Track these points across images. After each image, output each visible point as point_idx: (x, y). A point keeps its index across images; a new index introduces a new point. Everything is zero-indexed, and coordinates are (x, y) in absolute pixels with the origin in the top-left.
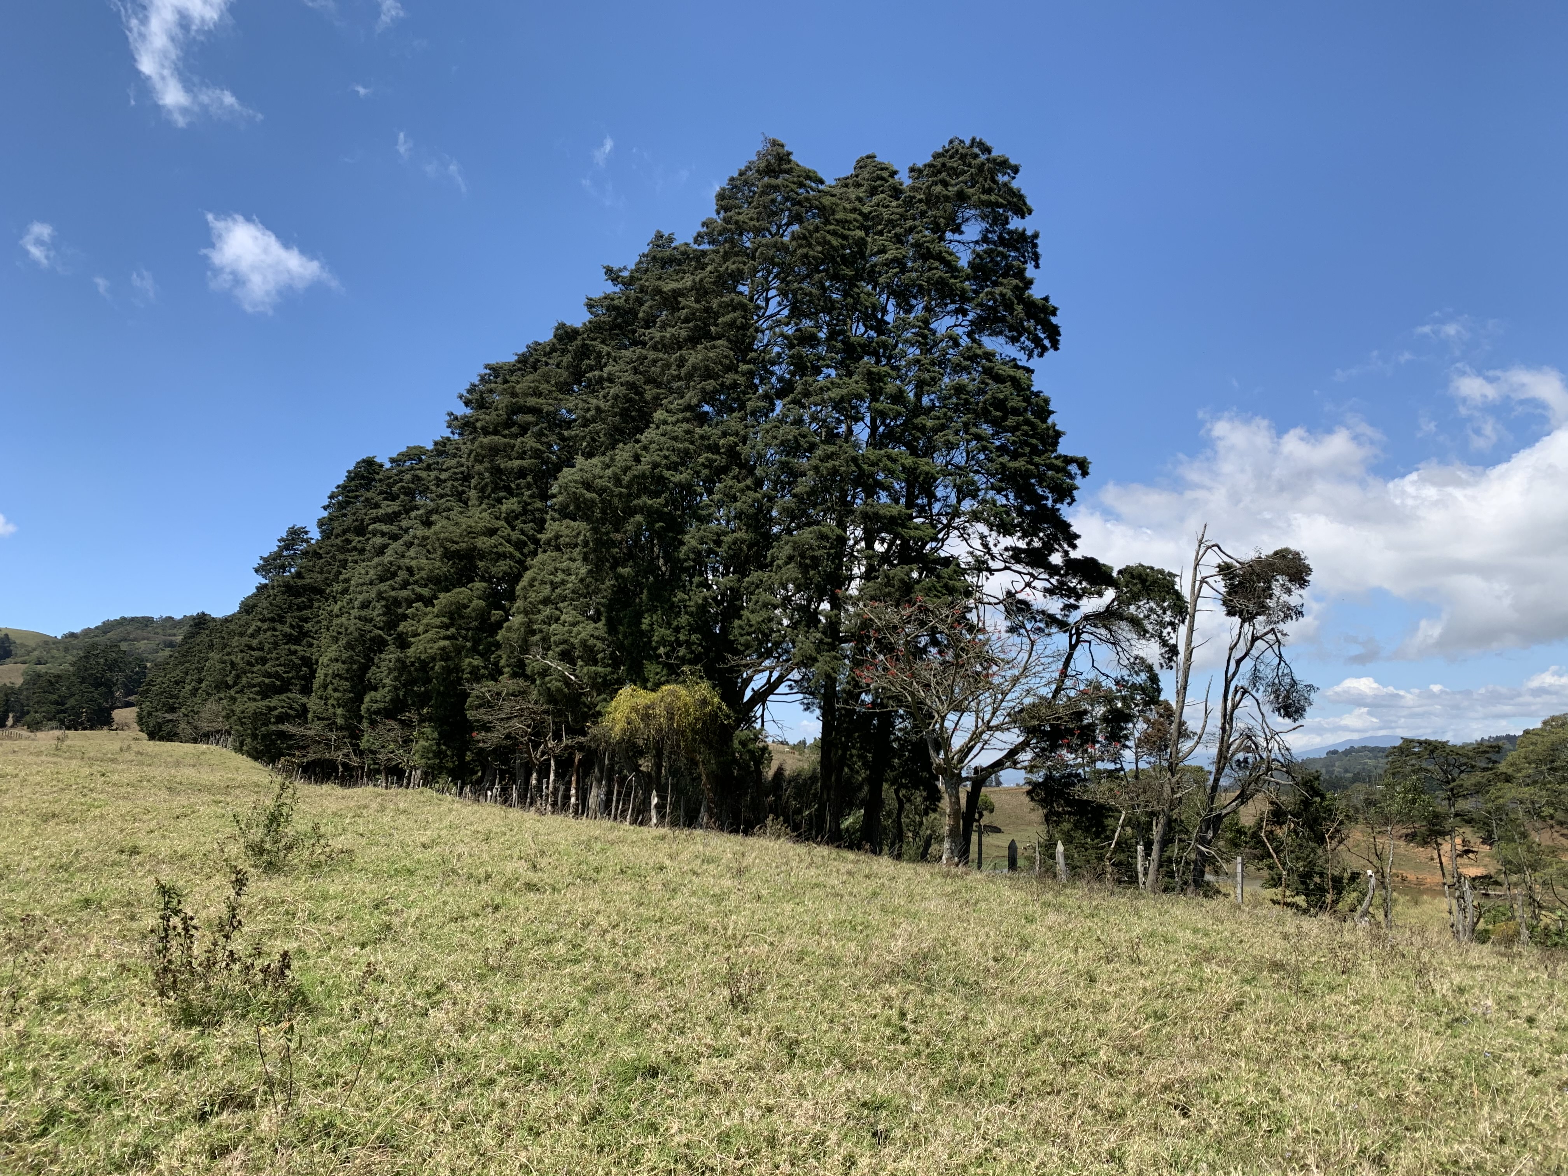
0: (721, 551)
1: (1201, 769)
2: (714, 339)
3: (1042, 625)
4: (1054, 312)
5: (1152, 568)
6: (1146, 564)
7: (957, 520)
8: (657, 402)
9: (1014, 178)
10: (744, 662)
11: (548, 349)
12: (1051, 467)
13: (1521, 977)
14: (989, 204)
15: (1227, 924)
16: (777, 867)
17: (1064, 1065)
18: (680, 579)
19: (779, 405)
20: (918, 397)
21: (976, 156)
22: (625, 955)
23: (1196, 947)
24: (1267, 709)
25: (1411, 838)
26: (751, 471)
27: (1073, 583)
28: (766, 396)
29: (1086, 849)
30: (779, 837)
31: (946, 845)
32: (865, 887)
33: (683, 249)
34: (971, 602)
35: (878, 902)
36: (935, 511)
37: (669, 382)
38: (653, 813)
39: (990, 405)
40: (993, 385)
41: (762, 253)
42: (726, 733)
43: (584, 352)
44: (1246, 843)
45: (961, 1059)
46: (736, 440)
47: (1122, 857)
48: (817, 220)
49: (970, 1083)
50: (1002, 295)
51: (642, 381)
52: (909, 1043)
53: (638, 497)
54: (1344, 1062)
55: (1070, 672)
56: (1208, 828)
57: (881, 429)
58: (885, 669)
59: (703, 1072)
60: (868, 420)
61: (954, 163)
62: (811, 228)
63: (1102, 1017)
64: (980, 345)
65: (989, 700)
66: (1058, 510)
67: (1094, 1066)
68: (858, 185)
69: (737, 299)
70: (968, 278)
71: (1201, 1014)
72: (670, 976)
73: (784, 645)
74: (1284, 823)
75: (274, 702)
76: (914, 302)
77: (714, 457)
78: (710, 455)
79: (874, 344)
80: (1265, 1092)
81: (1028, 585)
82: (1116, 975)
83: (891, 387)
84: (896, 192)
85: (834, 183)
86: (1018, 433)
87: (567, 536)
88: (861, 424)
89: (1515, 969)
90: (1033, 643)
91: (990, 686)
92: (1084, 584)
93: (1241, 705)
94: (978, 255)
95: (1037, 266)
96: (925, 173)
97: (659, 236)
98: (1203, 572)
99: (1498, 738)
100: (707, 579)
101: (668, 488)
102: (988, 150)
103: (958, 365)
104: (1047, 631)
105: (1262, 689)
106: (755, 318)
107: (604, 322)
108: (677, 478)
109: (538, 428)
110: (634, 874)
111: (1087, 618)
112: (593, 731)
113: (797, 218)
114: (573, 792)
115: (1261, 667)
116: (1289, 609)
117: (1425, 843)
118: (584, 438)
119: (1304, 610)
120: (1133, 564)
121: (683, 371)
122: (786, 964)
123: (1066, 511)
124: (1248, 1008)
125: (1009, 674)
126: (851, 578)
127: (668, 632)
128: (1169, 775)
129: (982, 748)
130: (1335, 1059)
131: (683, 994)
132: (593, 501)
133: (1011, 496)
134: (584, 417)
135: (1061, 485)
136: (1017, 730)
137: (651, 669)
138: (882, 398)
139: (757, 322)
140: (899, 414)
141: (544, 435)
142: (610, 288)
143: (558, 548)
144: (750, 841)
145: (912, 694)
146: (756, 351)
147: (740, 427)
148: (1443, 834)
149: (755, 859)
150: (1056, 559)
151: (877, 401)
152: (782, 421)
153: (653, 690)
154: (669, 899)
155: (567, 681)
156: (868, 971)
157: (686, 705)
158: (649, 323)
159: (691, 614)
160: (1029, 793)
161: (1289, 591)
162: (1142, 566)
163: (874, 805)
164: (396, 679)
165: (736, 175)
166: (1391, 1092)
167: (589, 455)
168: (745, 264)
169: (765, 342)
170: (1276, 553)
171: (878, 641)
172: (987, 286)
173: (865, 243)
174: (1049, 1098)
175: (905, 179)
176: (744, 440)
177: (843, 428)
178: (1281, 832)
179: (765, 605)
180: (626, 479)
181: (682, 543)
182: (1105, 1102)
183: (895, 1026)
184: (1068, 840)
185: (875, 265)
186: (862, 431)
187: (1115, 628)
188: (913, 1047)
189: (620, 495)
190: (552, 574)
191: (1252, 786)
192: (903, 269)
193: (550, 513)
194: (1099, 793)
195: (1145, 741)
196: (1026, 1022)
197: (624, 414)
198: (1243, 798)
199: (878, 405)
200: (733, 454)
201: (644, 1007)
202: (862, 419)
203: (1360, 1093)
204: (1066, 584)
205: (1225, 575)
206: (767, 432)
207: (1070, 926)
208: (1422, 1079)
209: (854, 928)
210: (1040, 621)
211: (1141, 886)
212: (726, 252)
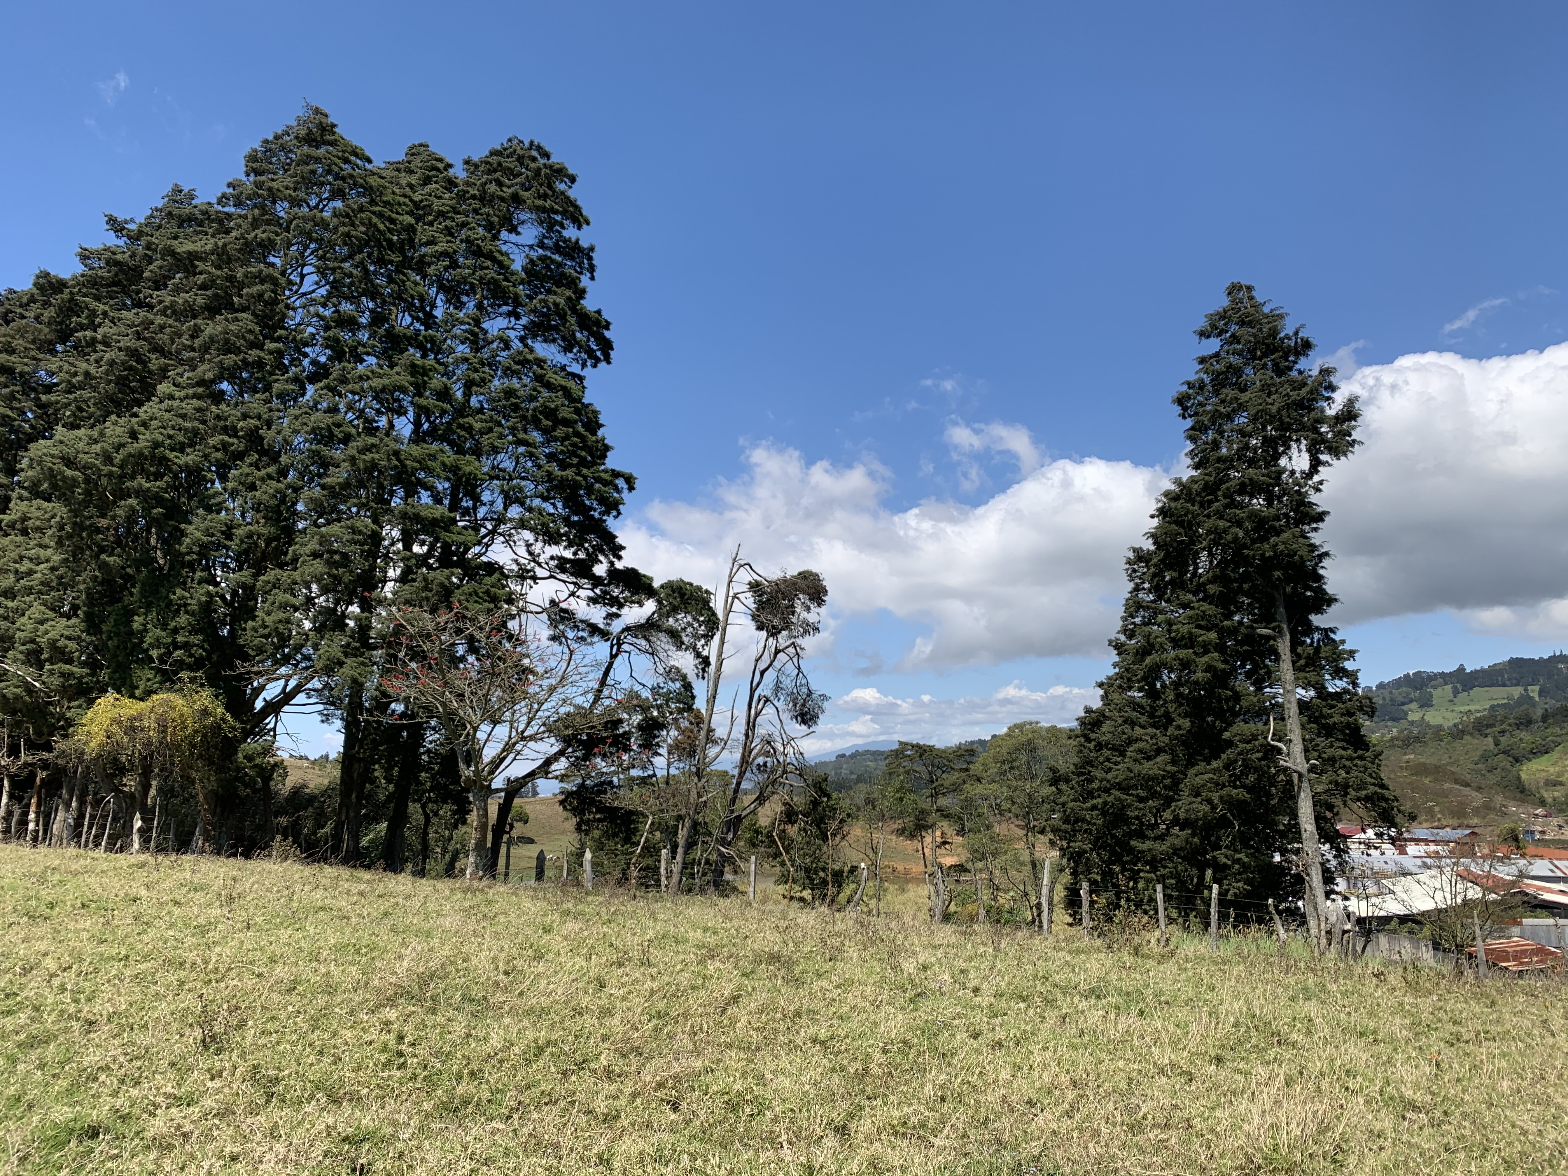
0: (234, 545)
1: (726, 772)
2: (237, 311)
3: (585, 634)
4: (607, 326)
5: (691, 584)
6: (686, 580)
7: (502, 526)
8: (163, 375)
9: (570, 187)
10: (255, 669)
11: (25, 300)
12: (599, 480)
13: (972, 953)
14: (543, 210)
15: (736, 923)
16: (278, 891)
17: (564, 1074)
18: (179, 574)
19: (310, 389)
20: (467, 395)
21: (534, 159)
22: (76, 1001)
23: (704, 946)
24: (786, 717)
25: (901, 832)
26: (275, 458)
27: (616, 592)
28: (296, 379)
29: (616, 855)
30: (286, 858)
31: (471, 859)
32: (375, 908)
33: (203, 208)
34: (514, 610)
35: (389, 922)
36: (480, 515)
37: (178, 352)
38: (136, 838)
39: (541, 413)
40: (545, 393)
41: (297, 226)
42: (230, 746)
43: (71, 308)
44: (762, 842)
45: (459, 1077)
46: (258, 423)
47: (649, 861)
48: (362, 200)
49: (466, 1102)
50: (556, 305)
51: (147, 348)
52: (405, 1068)
53: (133, 478)
54: (823, 1043)
55: (609, 681)
56: (729, 830)
57: (426, 426)
58: (417, 678)
59: (158, 1126)
60: (411, 415)
61: (510, 163)
62: (355, 207)
63: (607, 1021)
64: (532, 351)
65: (524, 710)
66: (605, 521)
67: (594, 1071)
68: (411, 172)
69: (266, 271)
70: (522, 282)
71: (701, 1010)
72: (131, 1020)
73: (304, 650)
74: (796, 822)
76: (465, 299)
77: (231, 440)
78: (226, 438)
79: (421, 338)
80: (750, 1079)
81: (573, 594)
82: (625, 979)
83: (437, 381)
84: (451, 183)
85: (383, 166)
86: (567, 443)
87: (38, 519)
88: (403, 418)
89: (969, 946)
90: (572, 653)
91: (525, 696)
92: (627, 593)
93: (764, 712)
94: (532, 261)
95: (592, 278)
96: (481, 169)
97: (178, 190)
98: (736, 588)
99: (972, 743)
100: (215, 576)
101: (171, 471)
102: (547, 155)
103: (508, 368)
104: (589, 640)
105: (782, 698)
106: (287, 293)
107: (102, 278)
108: (183, 460)
109: (8, 390)
110: (98, 908)
111: (627, 629)
112: (60, 745)
113: (338, 194)
114: (32, 816)
115: (782, 678)
116: (807, 625)
117: (912, 836)
118: (66, 406)
119: (820, 626)
120: (674, 578)
121: (197, 342)
122: (275, 996)
123: (611, 523)
124: (744, 1001)
125: (546, 683)
126: (385, 581)
127: (163, 634)
128: (696, 779)
129: (515, 759)
130: (814, 1041)
131: (143, 1039)
132: (74, 479)
133: (560, 505)
134: (69, 382)
135: (608, 498)
136: (553, 740)
137: (144, 676)
138: (428, 393)
139: (289, 298)
140: (444, 412)
141: (16, 399)
142: (112, 240)
143: (24, 532)
144: (251, 864)
145: (444, 705)
146: (286, 329)
147: (263, 410)
148: (926, 828)
149: (253, 884)
150: (600, 570)
151: (420, 395)
152: (315, 407)
153: (142, 699)
154: (139, 934)
155: (30, 689)
156: (368, 996)
157: (182, 715)
158: (159, 284)
159: (193, 614)
160: (562, 802)
161: (808, 609)
162: (682, 581)
163: (398, 820)
165: (271, 138)
166: (858, 1065)
167: (73, 426)
168: (277, 234)
169: (298, 320)
170: (800, 574)
171: (410, 648)
172: (541, 293)
173: (414, 231)
174: (546, 1108)
175: (459, 173)
176: (269, 424)
177: (383, 422)
178: (792, 830)
179: (283, 606)
180: (118, 458)
181: (183, 534)
182: (601, 1106)
183: (392, 1050)
184: (599, 847)
185: (424, 256)
186: (404, 426)
187: (654, 639)
188: (409, 1072)
189: (110, 475)
190: (15, 562)
191: (770, 788)
192: (454, 265)
193: (17, 490)
194: (628, 799)
195: (675, 748)
196: (530, 1034)
197: (122, 382)
198: (761, 799)
199: (422, 400)
200: (254, 438)
201: (92, 1058)
202: (405, 413)
203: (833, 1070)
204: (609, 593)
205: (755, 592)
206: (296, 418)
207: (586, 933)
208: (885, 1051)
209: (358, 952)
210: (583, 630)
211: (663, 889)
212: (254, 219)
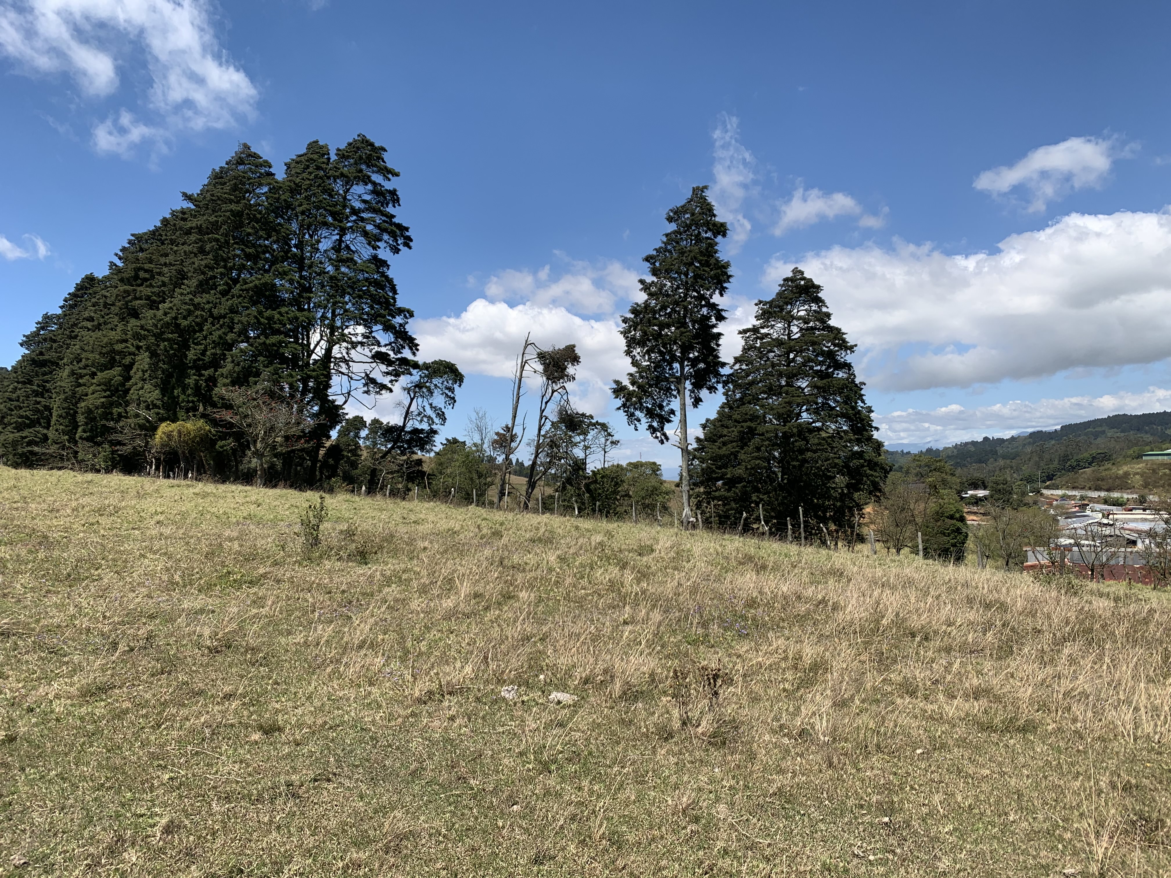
4: (408, 229)
75: (25, 433)
96: (344, 152)
98: (527, 357)
127: (185, 396)
155: (148, 420)
164: (86, 418)
175: (333, 155)
